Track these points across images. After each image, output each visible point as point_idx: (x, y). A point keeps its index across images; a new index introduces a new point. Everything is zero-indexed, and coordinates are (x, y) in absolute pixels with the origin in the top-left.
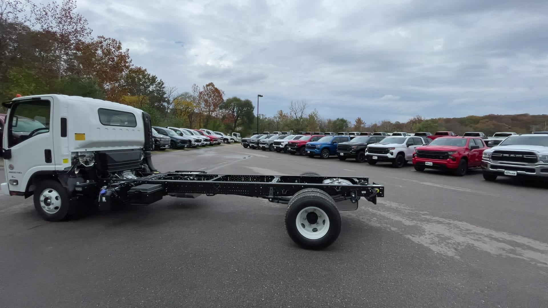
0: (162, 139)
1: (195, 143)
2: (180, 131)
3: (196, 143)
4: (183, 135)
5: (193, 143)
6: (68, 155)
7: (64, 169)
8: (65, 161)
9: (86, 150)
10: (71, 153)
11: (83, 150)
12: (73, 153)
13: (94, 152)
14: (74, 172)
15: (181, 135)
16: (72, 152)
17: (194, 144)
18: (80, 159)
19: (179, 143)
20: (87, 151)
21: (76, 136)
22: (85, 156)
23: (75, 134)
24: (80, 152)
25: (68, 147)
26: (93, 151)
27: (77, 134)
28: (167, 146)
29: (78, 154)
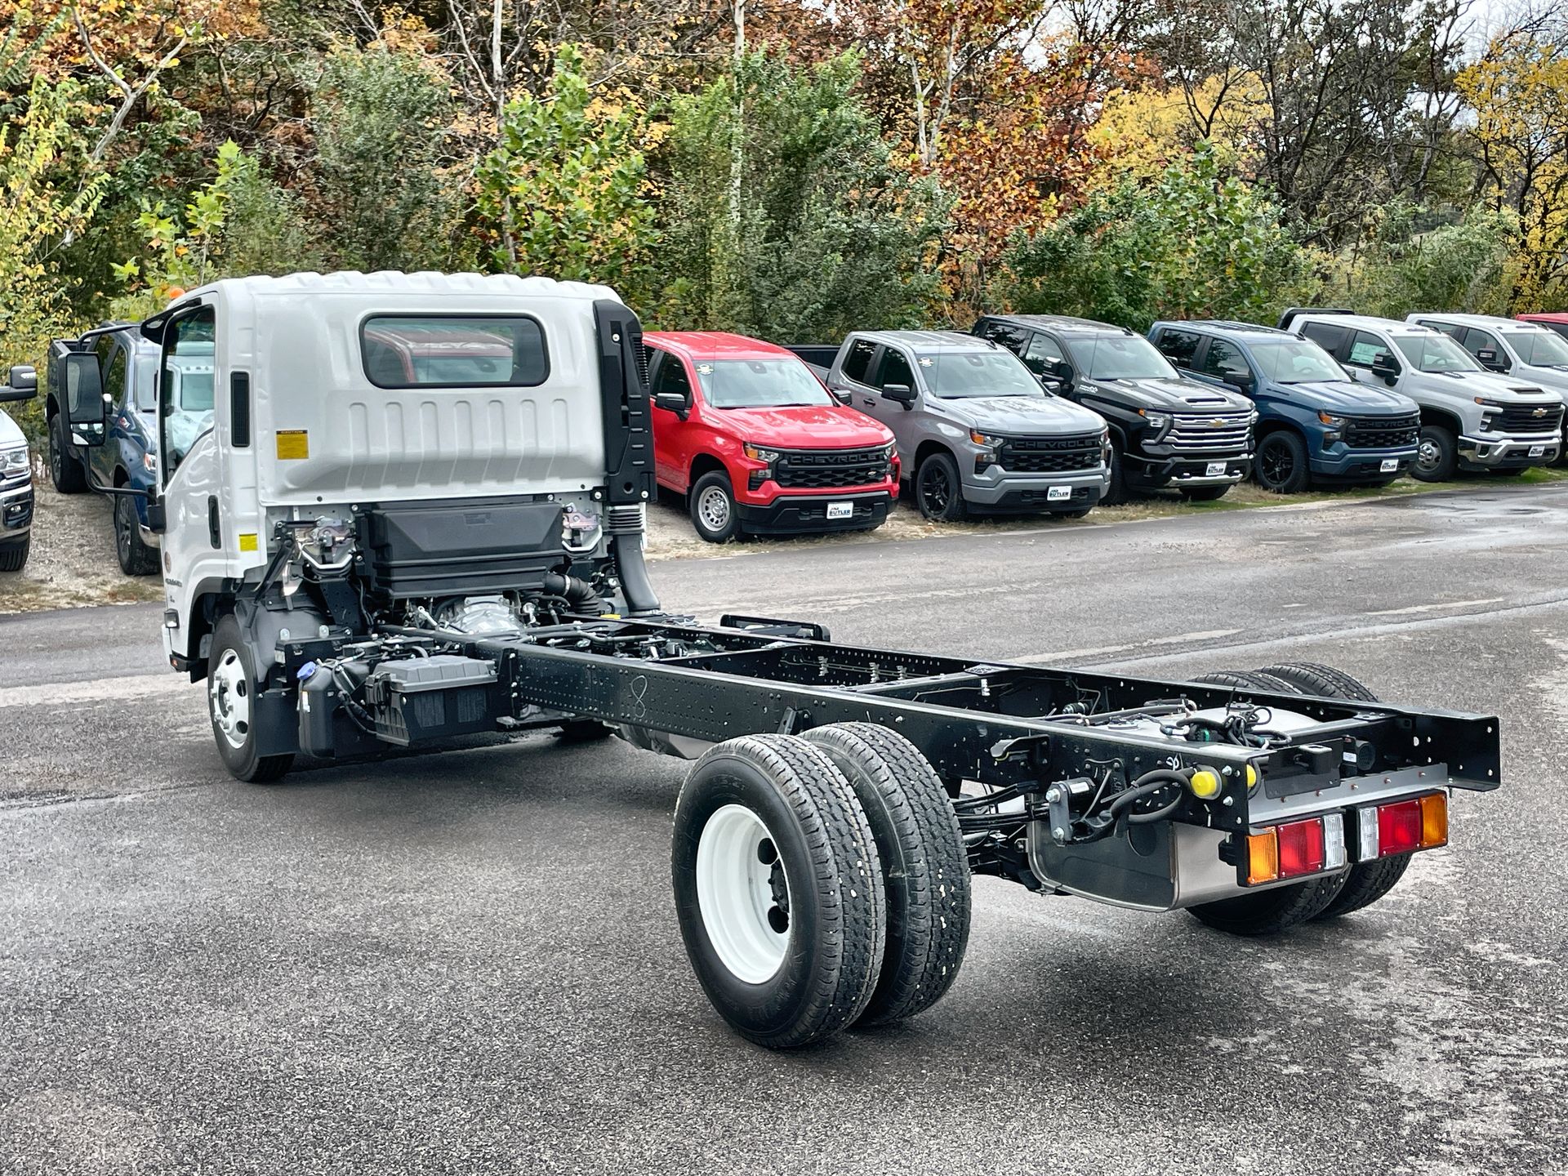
0: (1178, 420)
1: (1495, 434)
2: (1383, 344)
3: (1503, 441)
4: (1398, 370)
5: (1474, 432)
6: (256, 520)
7: (246, 572)
8: (249, 541)
9: (319, 499)
10: (264, 512)
11: (308, 499)
12: (271, 510)
13: (355, 508)
14: (279, 585)
15: (1387, 371)
16: (267, 508)
17: (1485, 449)
18: (301, 539)
19: (1328, 444)
20: (323, 502)
21: (280, 442)
22: (314, 524)
23: (279, 433)
24: (299, 507)
25: (255, 488)
26: (351, 505)
27: (285, 433)
28: (1224, 466)
29: (291, 515)
